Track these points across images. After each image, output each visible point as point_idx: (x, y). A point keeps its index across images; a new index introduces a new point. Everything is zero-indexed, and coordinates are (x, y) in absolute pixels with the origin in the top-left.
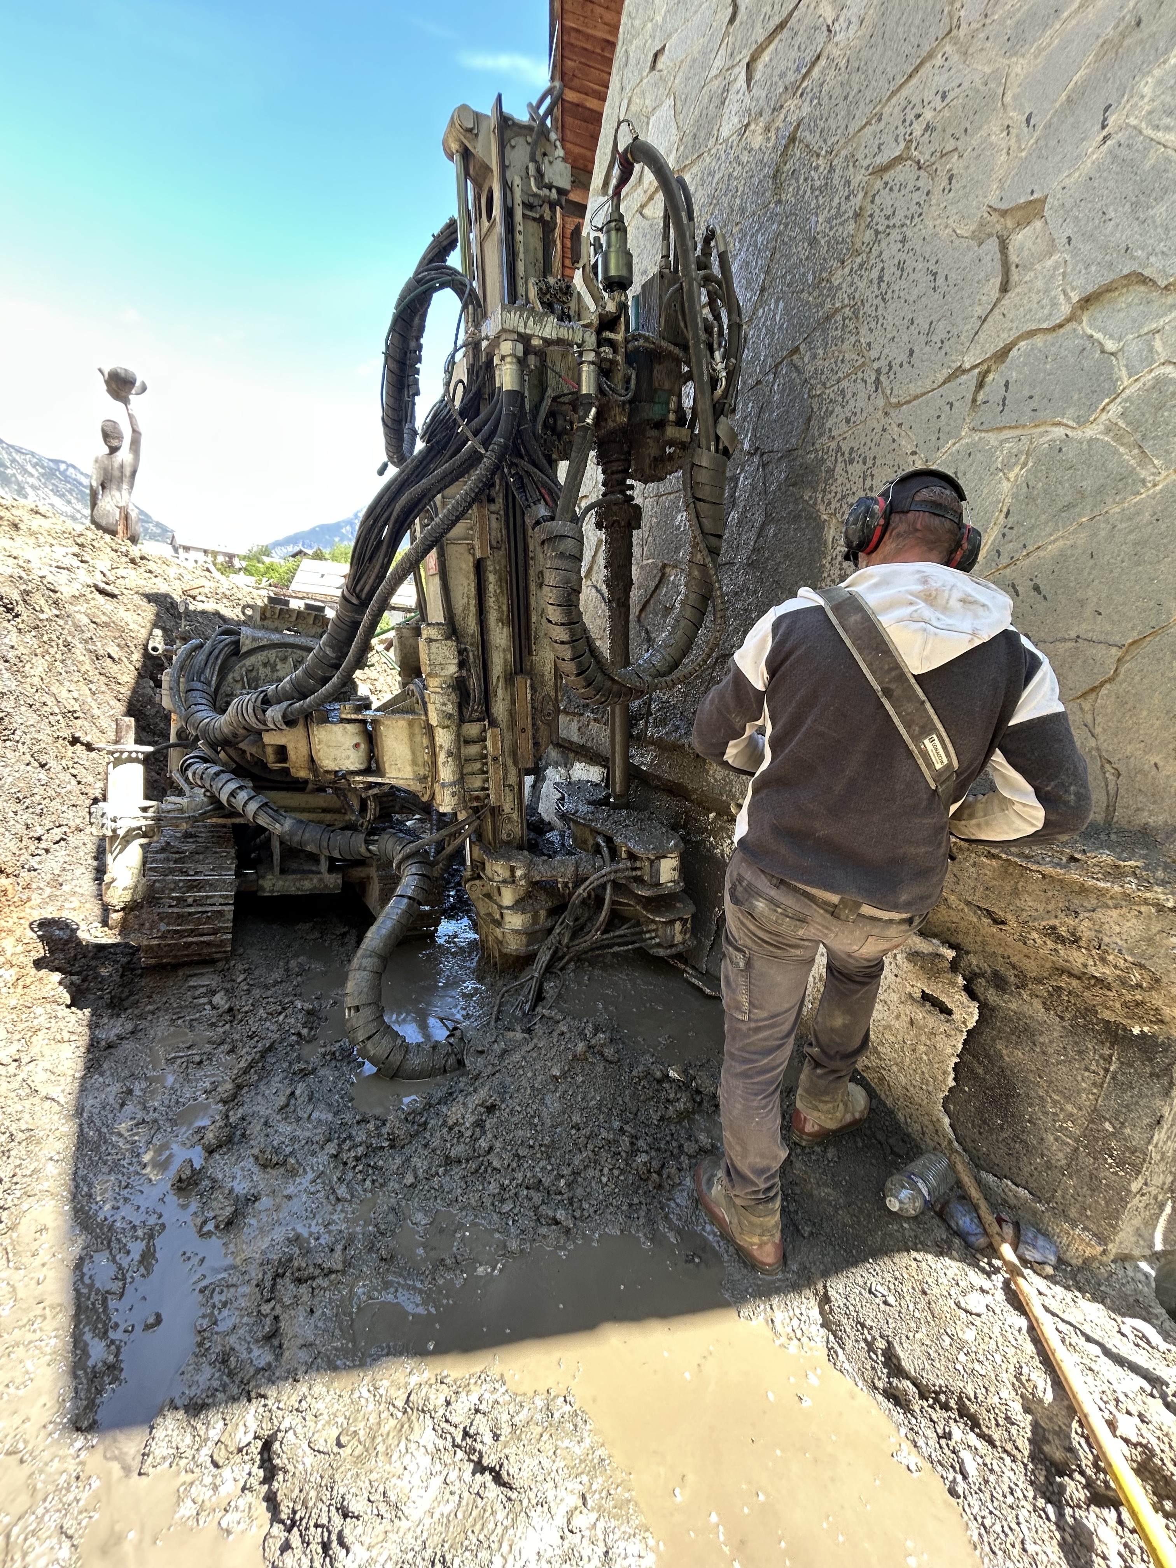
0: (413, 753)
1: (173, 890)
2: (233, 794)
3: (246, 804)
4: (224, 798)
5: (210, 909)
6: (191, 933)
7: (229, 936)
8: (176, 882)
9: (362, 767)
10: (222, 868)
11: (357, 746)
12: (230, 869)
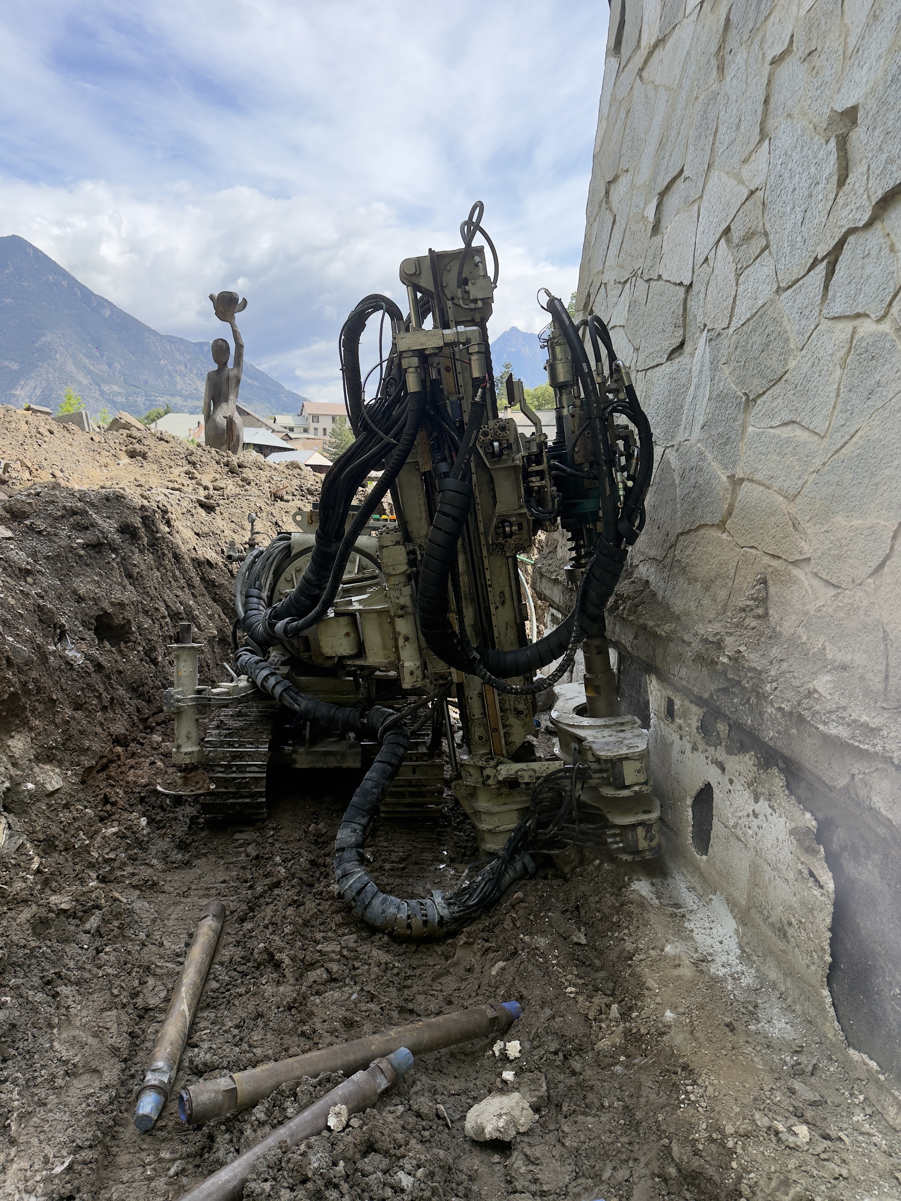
0: (383, 639)
1: (222, 759)
2: (266, 678)
3: (274, 687)
4: (259, 682)
5: (249, 775)
6: (235, 795)
7: (264, 800)
8: (224, 753)
9: (353, 653)
10: (259, 742)
11: (347, 635)
12: (265, 743)
